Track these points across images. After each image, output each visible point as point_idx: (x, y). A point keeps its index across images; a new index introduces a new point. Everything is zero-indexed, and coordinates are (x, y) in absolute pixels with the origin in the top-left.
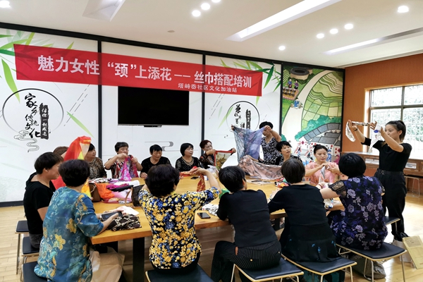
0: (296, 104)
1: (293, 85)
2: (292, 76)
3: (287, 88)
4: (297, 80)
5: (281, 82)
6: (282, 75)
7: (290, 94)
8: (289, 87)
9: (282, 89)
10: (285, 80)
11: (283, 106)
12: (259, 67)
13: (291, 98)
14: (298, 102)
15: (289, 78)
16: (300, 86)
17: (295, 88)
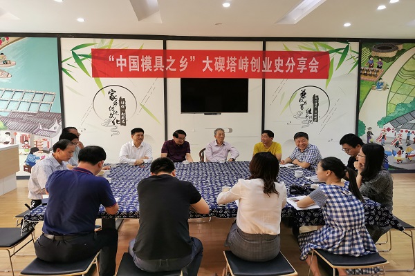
0: (380, 86)
1: (376, 64)
2: (374, 54)
3: (367, 68)
4: (381, 58)
5: (359, 62)
6: (360, 53)
7: (370, 75)
8: (370, 67)
9: (360, 69)
10: (365, 59)
11: (361, 88)
12: (329, 47)
13: (373, 78)
14: (382, 84)
15: (370, 57)
16: (385, 64)
17: (378, 67)
